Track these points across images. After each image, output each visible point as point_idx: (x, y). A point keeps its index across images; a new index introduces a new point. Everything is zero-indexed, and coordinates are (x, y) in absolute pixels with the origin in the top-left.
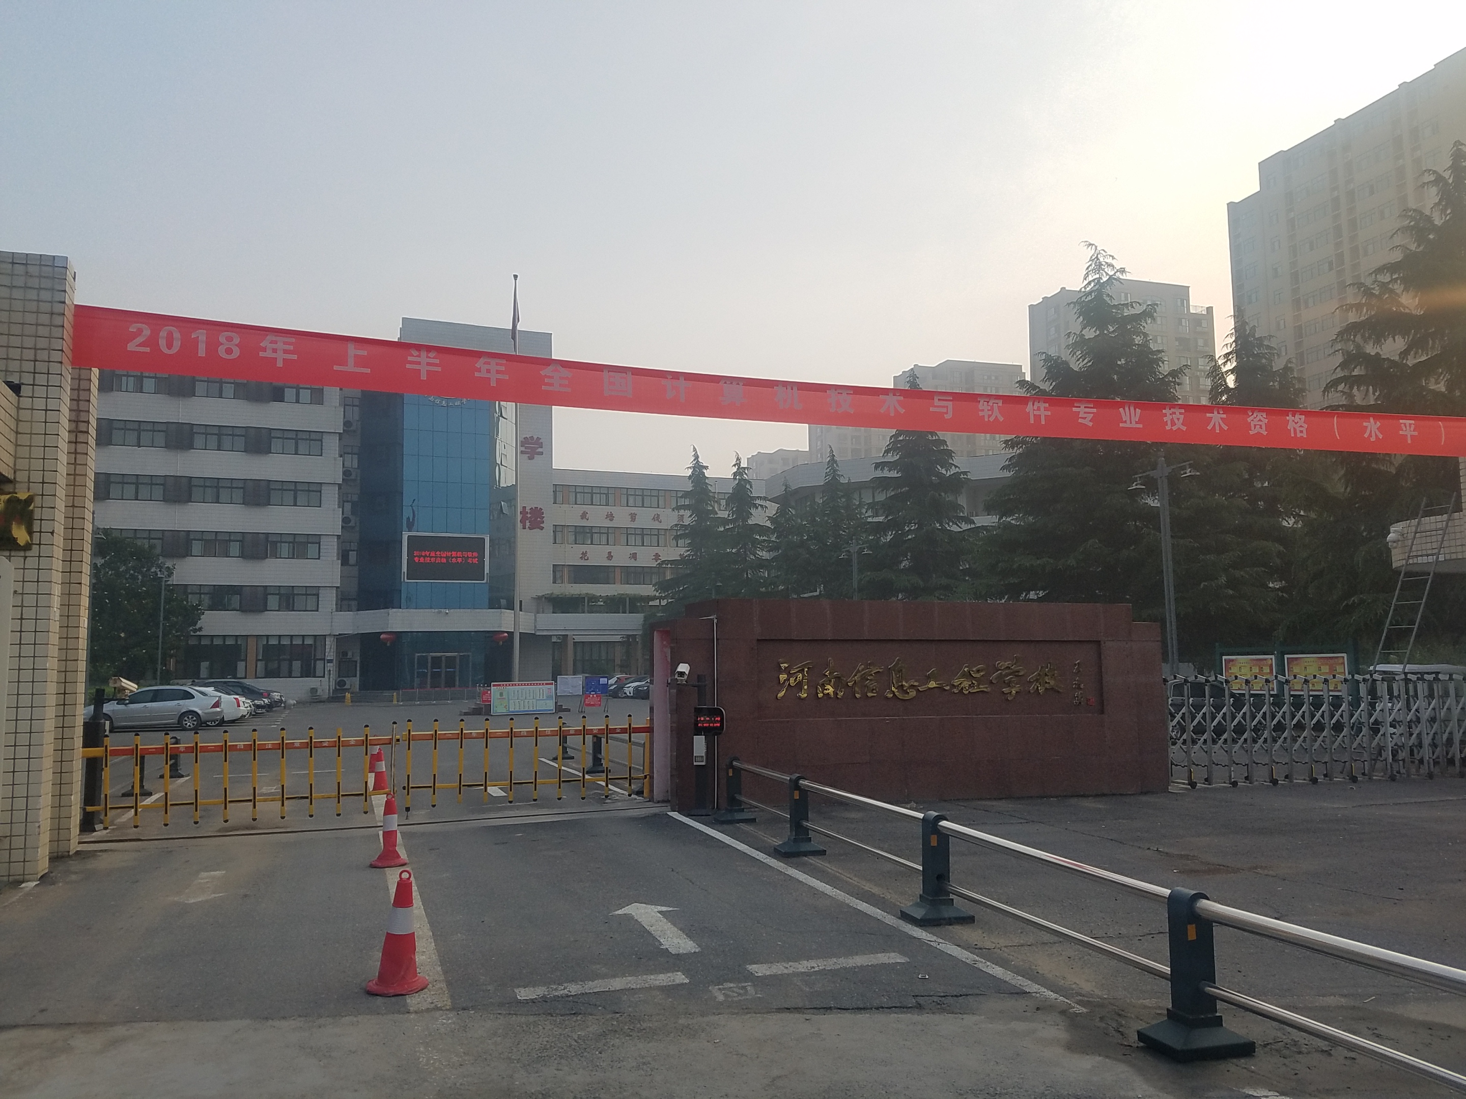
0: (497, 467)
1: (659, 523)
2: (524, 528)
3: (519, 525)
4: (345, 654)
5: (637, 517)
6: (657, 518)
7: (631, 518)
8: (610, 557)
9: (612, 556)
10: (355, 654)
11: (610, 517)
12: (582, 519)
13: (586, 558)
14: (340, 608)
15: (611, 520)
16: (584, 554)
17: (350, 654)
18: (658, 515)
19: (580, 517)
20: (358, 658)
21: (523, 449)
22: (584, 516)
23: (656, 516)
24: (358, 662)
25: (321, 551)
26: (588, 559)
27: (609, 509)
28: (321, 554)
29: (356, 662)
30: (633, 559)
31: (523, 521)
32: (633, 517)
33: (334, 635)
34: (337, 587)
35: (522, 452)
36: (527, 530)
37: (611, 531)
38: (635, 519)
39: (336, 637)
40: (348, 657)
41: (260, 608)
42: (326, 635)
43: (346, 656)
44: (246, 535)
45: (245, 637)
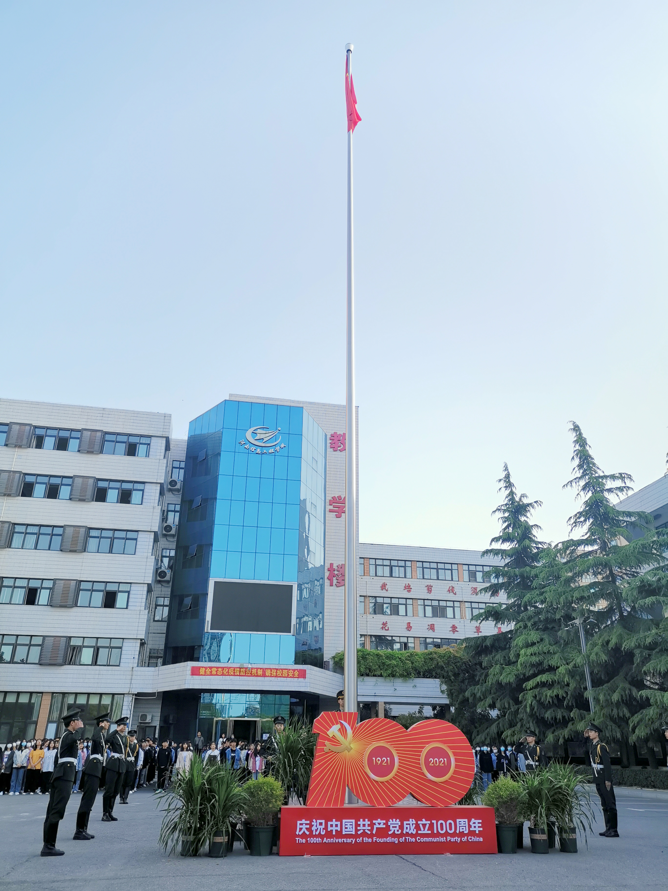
0: (307, 515)
1: (454, 595)
2: (331, 585)
3: (327, 582)
4: (144, 717)
5: (432, 588)
6: (452, 590)
7: (428, 589)
8: (409, 627)
9: (411, 627)
10: (155, 718)
11: (408, 588)
12: (382, 590)
13: (386, 628)
14: (141, 663)
15: (409, 591)
16: (385, 624)
17: (149, 719)
18: (453, 587)
19: (380, 588)
20: (157, 723)
21: (331, 507)
22: (384, 587)
23: (451, 588)
24: (158, 728)
25: (130, 600)
26: (388, 630)
27: (406, 581)
28: (130, 604)
29: (156, 727)
30: (431, 630)
31: (330, 579)
32: (429, 589)
33: (133, 694)
34: (141, 640)
35: (331, 511)
36: (334, 587)
37: (409, 602)
38: (431, 591)
39: (134, 697)
40: (147, 721)
41: (60, 660)
42: (124, 694)
43: (146, 720)
44: (57, 582)
45: (41, 695)
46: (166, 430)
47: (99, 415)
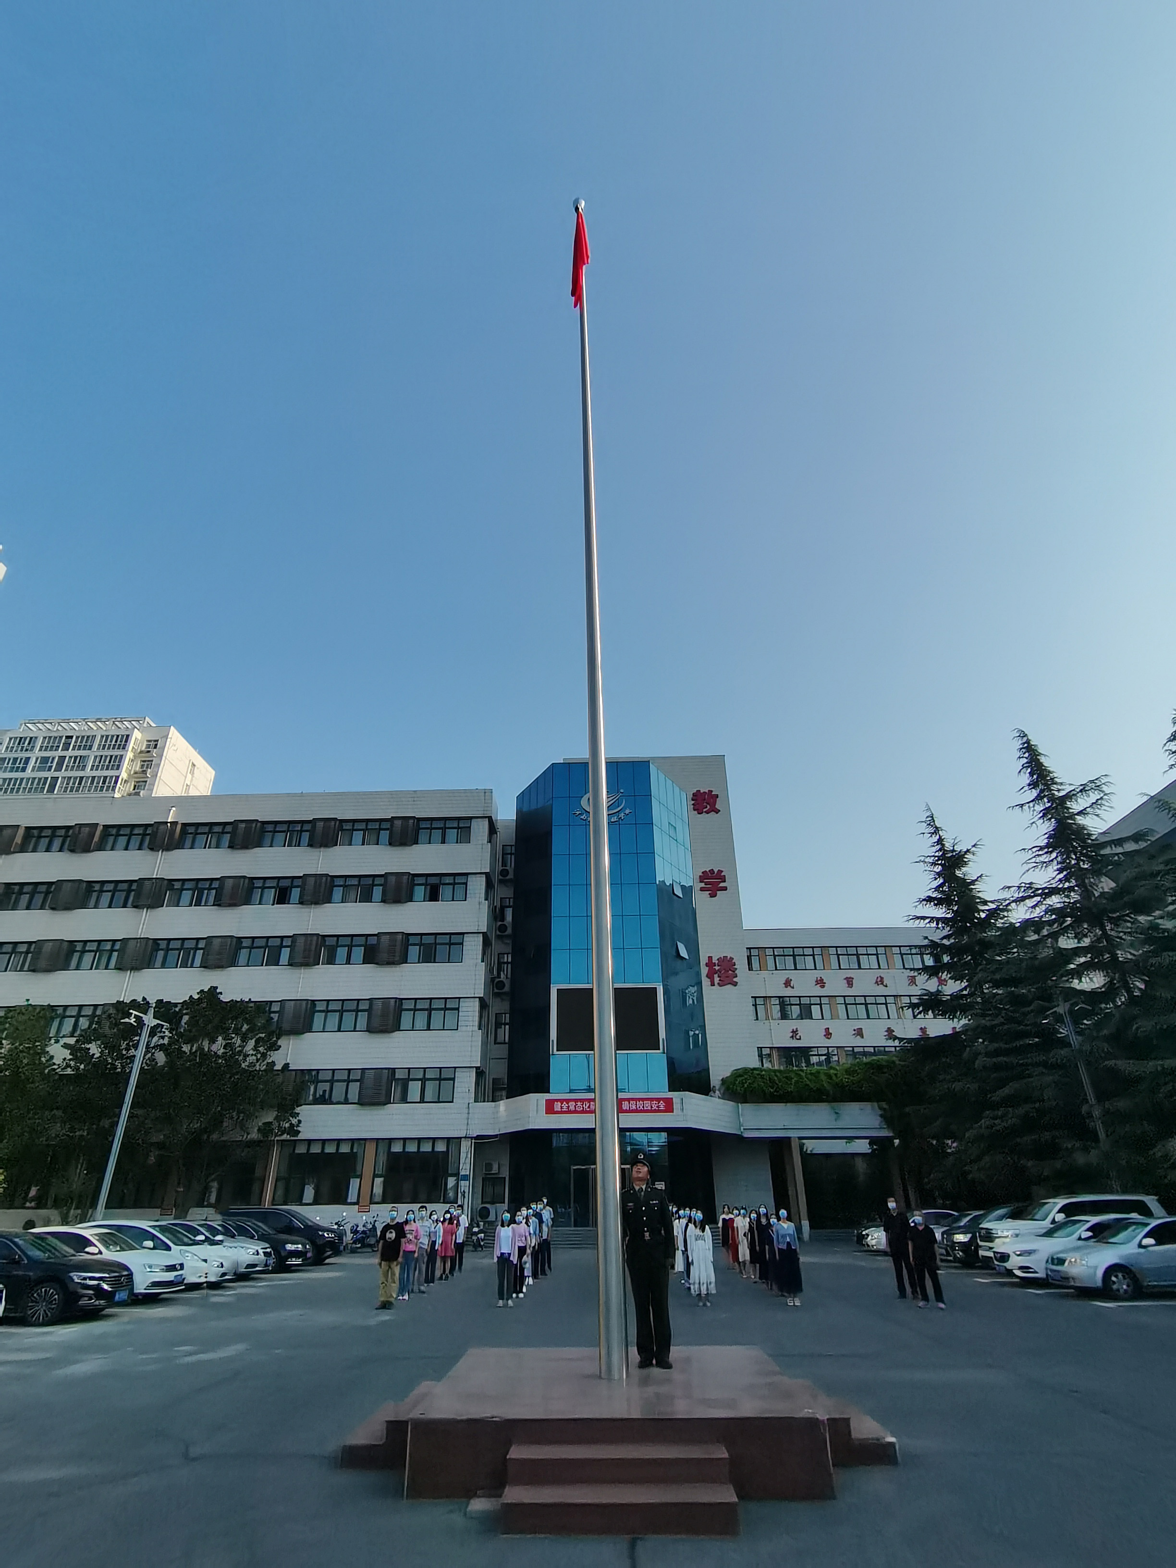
1: (884, 988)
2: (713, 984)
3: (706, 982)
4: (489, 1166)
5: (854, 981)
6: (880, 981)
8: (828, 1034)
9: (831, 1034)
10: (502, 1168)
11: (821, 982)
12: (786, 987)
13: (798, 1037)
14: (479, 1097)
15: (823, 987)
16: (795, 1032)
17: (495, 1169)
18: (881, 978)
19: (783, 986)
20: (505, 1173)
21: (703, 885)
22: (788, 983)
23: (879, 979)
25: (460, 1019)
26: (800, 1039)
27: (818, 974)
28: (460, 1023)
29: (505, 1178)
30: (858, 1037)
31: (710, 976)
32: (849, 982)
33: (472, 1138)
34: (477, 1068)
35: (702, 889)
36: (716, 986)
37: (824, 1000)
38: (852, 984)
39: (473, 1141)
40: (493, 1172)
41: (383, 1099)
42: (461, 1138)
43: (491, 1170)
44: (375, 1002)
45: (363, 1142)
46: (488, 809)
47: (410, 799)
